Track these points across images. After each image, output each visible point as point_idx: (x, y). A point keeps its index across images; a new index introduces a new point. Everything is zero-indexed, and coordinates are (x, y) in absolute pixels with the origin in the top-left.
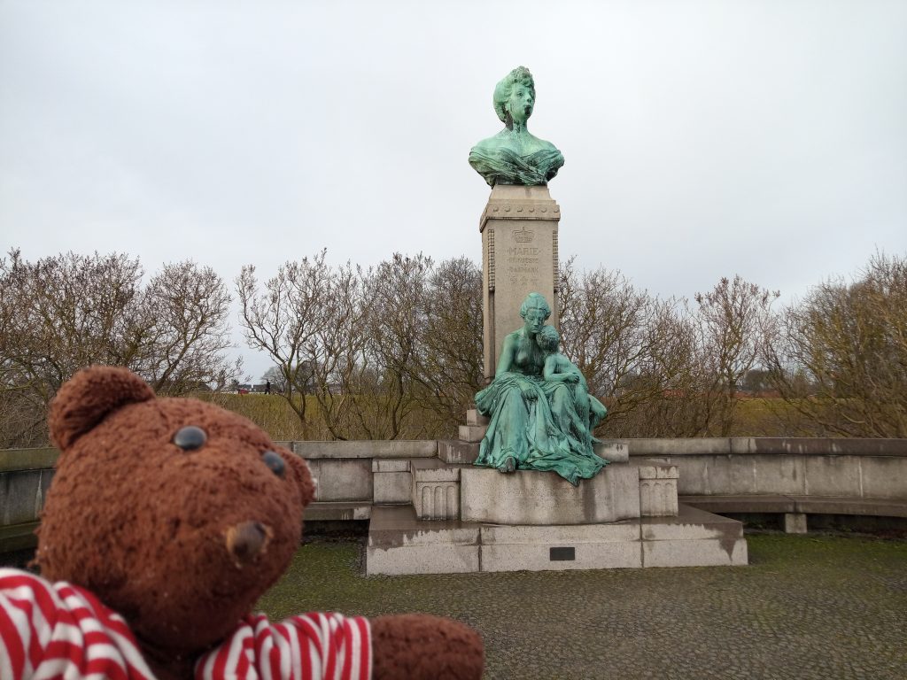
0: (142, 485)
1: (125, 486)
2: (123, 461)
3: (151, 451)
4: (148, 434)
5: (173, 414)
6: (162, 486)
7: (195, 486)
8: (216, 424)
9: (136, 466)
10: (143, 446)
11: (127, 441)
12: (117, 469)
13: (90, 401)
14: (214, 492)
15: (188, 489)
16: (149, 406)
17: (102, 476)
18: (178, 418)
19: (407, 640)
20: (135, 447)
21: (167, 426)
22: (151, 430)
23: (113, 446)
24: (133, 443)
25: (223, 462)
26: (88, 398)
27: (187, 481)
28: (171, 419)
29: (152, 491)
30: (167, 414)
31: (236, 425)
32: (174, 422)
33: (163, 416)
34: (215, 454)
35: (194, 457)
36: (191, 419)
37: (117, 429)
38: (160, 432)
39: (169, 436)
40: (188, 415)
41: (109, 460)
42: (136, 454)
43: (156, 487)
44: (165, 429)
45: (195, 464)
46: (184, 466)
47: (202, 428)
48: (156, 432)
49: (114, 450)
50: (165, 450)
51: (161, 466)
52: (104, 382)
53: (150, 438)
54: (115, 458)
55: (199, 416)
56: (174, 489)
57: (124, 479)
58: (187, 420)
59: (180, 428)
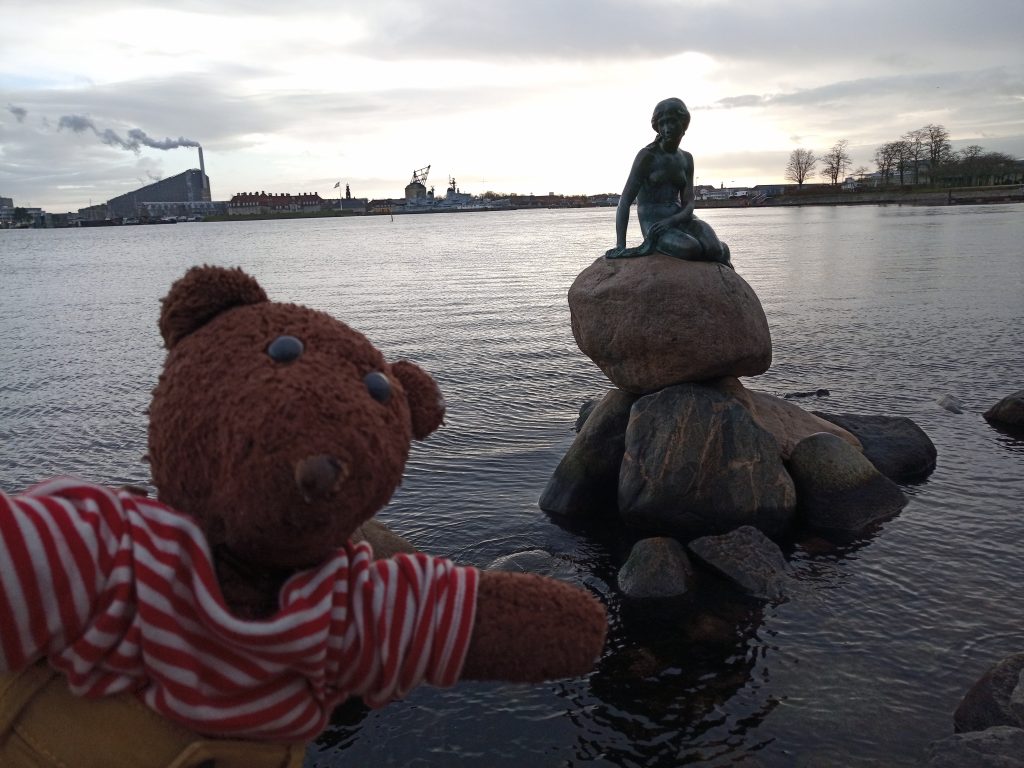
0: (225, 395)
1: (211, 392)
2: (215, 364)
3: (242, 358)
4: (244, 340)
5: (274, 320)
6: (242, 400)
7: (273, 407)
8: (317, 336)
9: (224, 373)
10: (235, 351)
11: (222, 344)
12: (207, 373)
13: (195, 302)
14: (291, 417)
15: (265, 408)
16: (254, 309)
17: (193, 379)
18: (280, 325)
19: (516, 603)
20: (228, 352)
21: (266, 334)
22: (247, 336)
23: (208, 348)
24: (227, 347)
25: (308, 383)
26: (193, 298)
27: (266, 399)
28: (272, 325)
29: (232, 403)
30: (269, 320)
31: (339, 339)
32: (274, 330)
33: (265, 321)
34: (304, 371)
35: (282, 371)
36: (291, 327)
37: (216, 330)
38: (256, 339)
39: (263, 344)
40: (291, 323)
41: (202, 363)
42: (228, 359)
43: (236, 400)
44: (262, 336)
45: (279, 381)
46: (269, 381)
47: (300, 339)
48: (253, 337)
49: (207, 354)
50: (255, 360)
51: (247, 377)
52: (212, 282)
53: (244, 344)
54: (208, 361)
55: (302, 325)
56: (253, 405)
57: (210, 385)
58: (287, 329)
59: (278, 336)
